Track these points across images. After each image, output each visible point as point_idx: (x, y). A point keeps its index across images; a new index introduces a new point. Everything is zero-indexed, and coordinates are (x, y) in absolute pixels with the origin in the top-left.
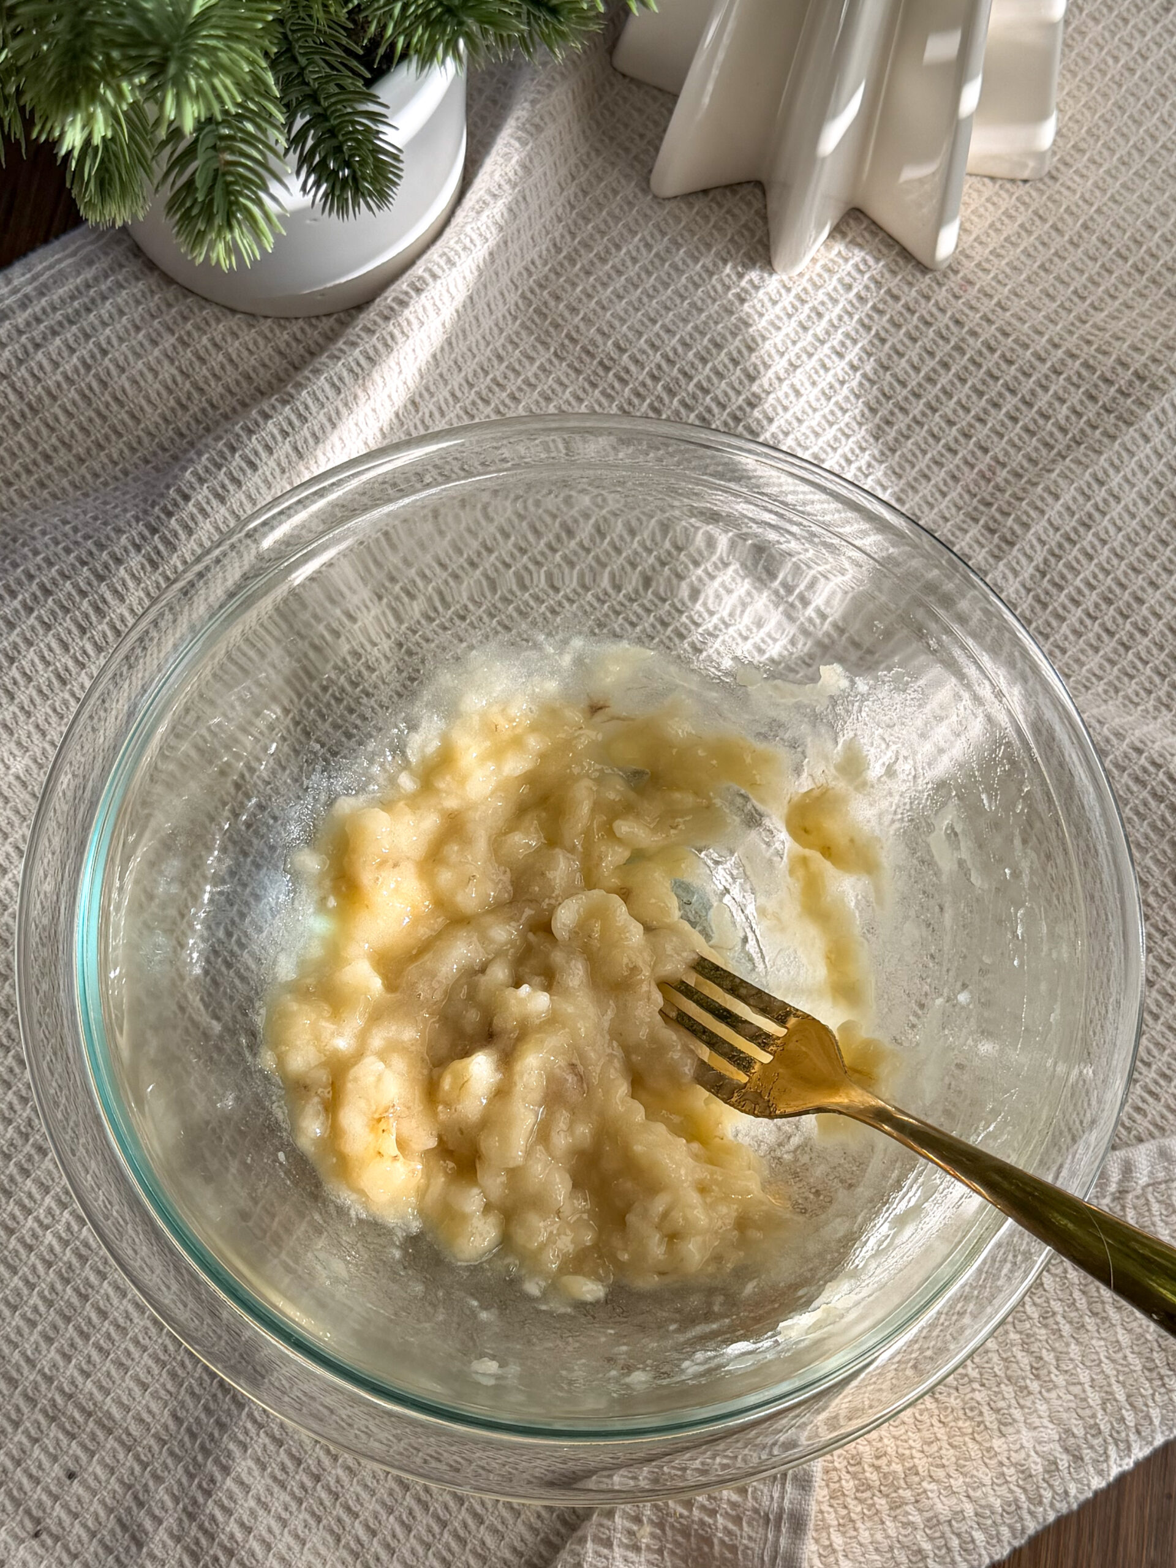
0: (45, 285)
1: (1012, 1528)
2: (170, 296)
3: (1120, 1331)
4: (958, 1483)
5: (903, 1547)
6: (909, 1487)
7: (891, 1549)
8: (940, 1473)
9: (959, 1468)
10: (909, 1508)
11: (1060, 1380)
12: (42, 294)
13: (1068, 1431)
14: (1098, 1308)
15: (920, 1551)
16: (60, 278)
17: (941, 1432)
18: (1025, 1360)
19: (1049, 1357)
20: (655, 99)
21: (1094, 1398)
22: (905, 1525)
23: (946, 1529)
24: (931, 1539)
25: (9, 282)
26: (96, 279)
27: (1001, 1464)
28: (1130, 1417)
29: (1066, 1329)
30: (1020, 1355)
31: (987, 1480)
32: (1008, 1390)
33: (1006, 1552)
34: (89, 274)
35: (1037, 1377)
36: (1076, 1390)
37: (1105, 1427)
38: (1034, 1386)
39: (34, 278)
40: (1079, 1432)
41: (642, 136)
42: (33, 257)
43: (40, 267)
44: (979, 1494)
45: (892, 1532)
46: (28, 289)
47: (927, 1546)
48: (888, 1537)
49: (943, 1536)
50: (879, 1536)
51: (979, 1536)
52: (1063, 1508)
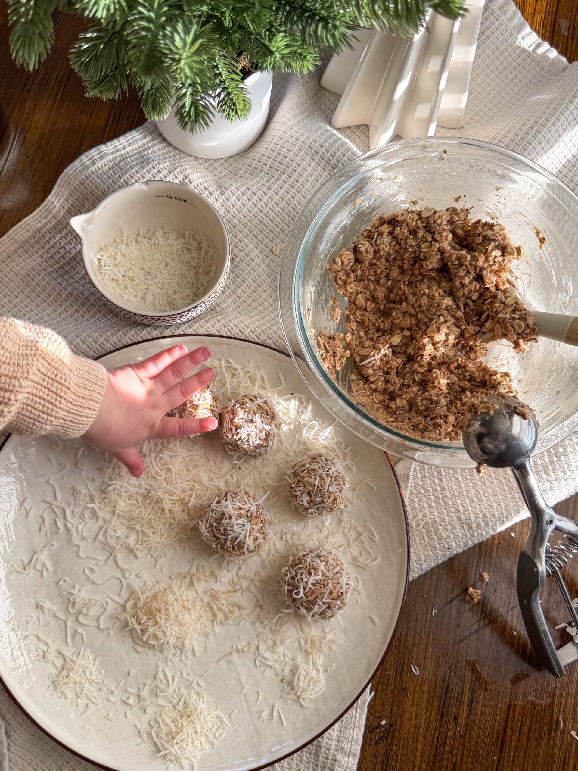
0: (131, 143)
1: (464, 543)
2: (170, 149)
3: (505, 486)
4: (449, 527)
5: (430, 545)
6: (433, 527)
7: (426, 546)
8: (444, 524)
9: (449, 523)
10: (433, 534)
11: (484, 499)
12: (129, 146)
13: (485, 516)
14: (498, 478)
15: (435, 547)
16: (136, 141)
17: (444, 511)
18: (473, 491)
19: (481, 491)
20: (333, 96)
21: (495, 506)
22: (431, 539)
23: (444, 541)
24: (439, 544)
25: (119, 141)
26: (147, 143)
27: (463, 523)
28: (505, 513)
29: (487, 483)
30: (472, 490)
31: (458, 528)
32: (467, 501)
33: (461, 551)
34: (145, 141)
35: (477, 497)
36: (489, 503)
37: (497, 516)
38: (476, 500)
39: (127, 141)
40: (489, 516)
41: (329, 108)
42: (127, 135)
43: (129, 138)
44: (455, 531)
45: (427, 540)
46: (126, 144)
47: (438, 546)
48: (425, 542)
49: (443, 543)
50: (422, 541)
51: (454, 544)
52: (481, 539)
